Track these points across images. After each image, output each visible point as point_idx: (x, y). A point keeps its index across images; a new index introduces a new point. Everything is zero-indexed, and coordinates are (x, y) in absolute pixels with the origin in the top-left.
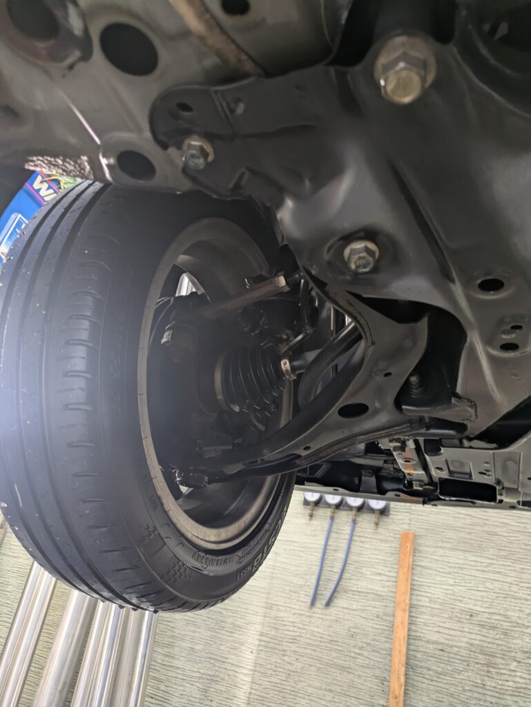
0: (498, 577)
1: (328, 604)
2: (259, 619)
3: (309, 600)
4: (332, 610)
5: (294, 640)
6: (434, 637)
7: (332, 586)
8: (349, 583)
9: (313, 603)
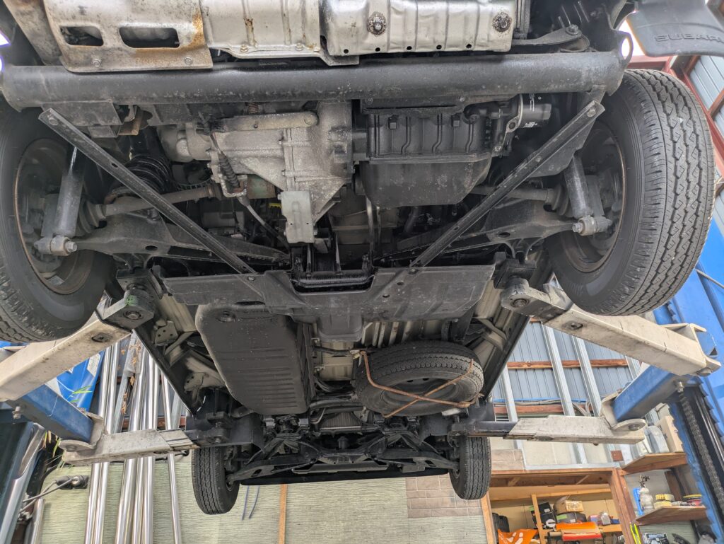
0: (320, 490)
1: (250, 517)
2: (217, 531)
3: (241, 518)
4: (252, 520)
5: (235, 537)
6: (296, 520)
7: (251, 509)
8: (259, 506)
9: (243, 518)
